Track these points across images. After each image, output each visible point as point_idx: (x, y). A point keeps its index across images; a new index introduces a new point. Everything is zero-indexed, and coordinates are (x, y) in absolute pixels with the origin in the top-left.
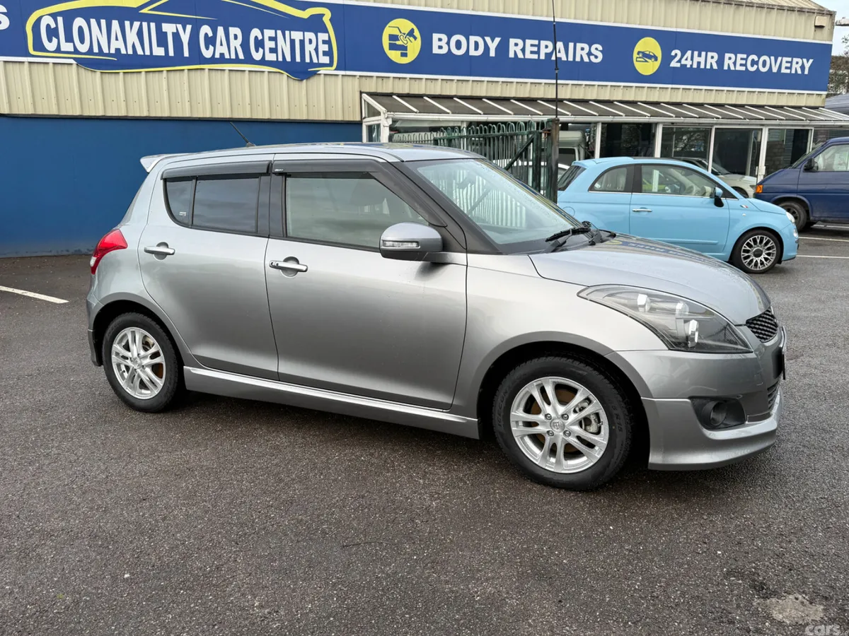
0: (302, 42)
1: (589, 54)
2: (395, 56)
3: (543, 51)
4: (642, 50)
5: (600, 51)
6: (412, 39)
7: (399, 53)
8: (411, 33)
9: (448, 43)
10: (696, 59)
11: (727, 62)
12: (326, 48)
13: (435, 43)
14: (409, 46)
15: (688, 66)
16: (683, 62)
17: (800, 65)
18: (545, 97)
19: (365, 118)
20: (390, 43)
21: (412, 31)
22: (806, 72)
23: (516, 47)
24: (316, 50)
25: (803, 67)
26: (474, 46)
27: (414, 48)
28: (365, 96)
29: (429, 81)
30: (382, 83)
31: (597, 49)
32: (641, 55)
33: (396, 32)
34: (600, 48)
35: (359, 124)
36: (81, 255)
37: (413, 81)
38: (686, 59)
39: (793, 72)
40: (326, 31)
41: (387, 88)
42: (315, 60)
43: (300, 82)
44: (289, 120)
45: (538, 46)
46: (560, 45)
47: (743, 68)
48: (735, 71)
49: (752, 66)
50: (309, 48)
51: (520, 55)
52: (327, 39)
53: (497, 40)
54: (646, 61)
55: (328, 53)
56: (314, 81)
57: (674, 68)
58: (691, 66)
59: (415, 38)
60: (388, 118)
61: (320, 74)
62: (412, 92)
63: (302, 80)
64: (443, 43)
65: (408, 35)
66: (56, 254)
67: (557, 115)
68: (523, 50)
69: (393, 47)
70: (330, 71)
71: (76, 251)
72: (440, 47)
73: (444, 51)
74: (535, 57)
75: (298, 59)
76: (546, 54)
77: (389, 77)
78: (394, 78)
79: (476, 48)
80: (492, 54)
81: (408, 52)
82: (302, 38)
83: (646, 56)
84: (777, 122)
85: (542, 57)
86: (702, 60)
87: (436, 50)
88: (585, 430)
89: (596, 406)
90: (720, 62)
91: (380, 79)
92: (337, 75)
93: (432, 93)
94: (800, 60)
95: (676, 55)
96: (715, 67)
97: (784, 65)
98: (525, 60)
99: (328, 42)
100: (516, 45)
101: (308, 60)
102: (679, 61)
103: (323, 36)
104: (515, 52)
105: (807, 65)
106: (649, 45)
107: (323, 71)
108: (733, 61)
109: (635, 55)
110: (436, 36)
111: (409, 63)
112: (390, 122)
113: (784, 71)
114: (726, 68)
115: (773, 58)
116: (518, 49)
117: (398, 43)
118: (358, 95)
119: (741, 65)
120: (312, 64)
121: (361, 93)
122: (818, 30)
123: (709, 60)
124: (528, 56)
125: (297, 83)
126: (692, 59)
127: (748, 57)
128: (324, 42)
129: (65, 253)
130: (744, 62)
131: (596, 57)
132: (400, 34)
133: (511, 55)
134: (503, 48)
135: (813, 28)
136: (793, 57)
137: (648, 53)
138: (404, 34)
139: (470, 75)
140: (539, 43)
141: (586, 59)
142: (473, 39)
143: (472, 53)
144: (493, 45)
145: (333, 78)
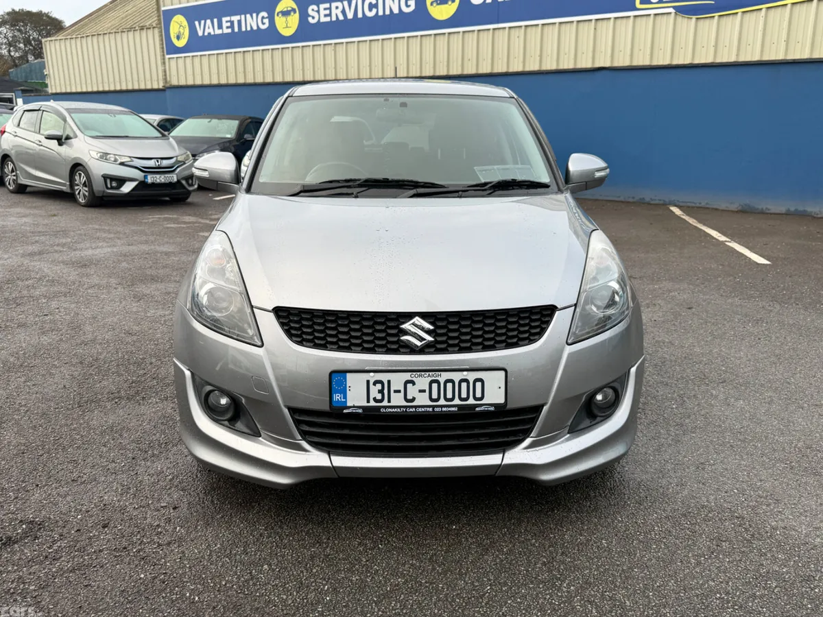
36: (644, 203)
66: (623, 200)
71: (640, 199)
129: (631, 200)
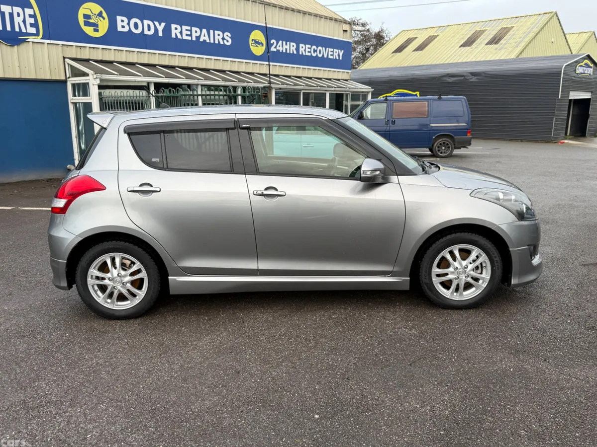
0: (11, 15)
1: (223, 39)
2: (89, 31)
3: (194, 35)
4: (254, 39)
5: (230, 37)
6: (101, 18)
7: (92, 29)
8: (100, 14)
9: (128, 24)
10: (285, 47)
11: (301, 49)
12: (32, 21)
13: (119, 24)
14: (100, 24)
15: (281, 51)
16: (278, 48)
17: (336, 54)
18: (198, 67)
19: (69, 78)
20: (84, 21)
21: (101, 13)
22: (341, 58)
23: (176, 30)
24: (24, 21)
25: (339, 55)
26: (148, 27)
27: (104, 26)
28: (67, 60)
29: (117, 52)
30: (81, 51)
31: (227, 35)
32: (254, 42)
33: (89, 13)
34: (230, 35)
35: (65, 82)
37: (105, 50)
38: (279, 46)
39: (334, 58)
40: (31, 7)
41: (85, 54)
42: (24, 30)
43: (12, 48)
44: (4, 78)
45: (191, 31)
46: (204, 31)
47: (309, 54)
48: (306, 55)
49: (314, 53)
50: (18, 20)
51: (179, 37)
52: (33, 14)
53: (163, 24)
54: (257, 46)
55: (35, 25)
56: (23, 46)
57: (273, 52)
58: (282, 51)
59: (104, 19)
60: (96, 78)
61: (28, 42)
62: (104, 59)
63: (13, 46)
64: (125, 24)
65: (98, 15)
67: (270, 84)
68: (181, 33)
69: (87, 24)
70: (38, 39)
72: (123, 27)
73: (126, 29)
74: (189, 38)
75: (9, 28)
76: (196, 37)
77: (85, 47)
78: (90, 47)
79: (149, 29)
80: (160, 34)
81: (100, 28)
82: (11, 11)
83: (257, 43)
84: (333, 89)
85: (194, 39)
86: (288, 47)
87: (120, 29)
88: (476, 272)
89: (484, 258)
90: (297, 49)
91: (79, 48)
92: (43, 43)
93: (120, 60)
94: (337, 50)
95: (273, 43)
96: (295, 52)
97: (330, 53)
98: (182, 40)
99: (33, 16)
100: (176, 29)
101: (17, 30)
102: (275, 47)
103: (29, 11)
104: (176, 34)
105: (341, 54)
106: (257, 35)
107: (31, 39)
108: (305, 50)
109: (251, 42)
110: (119, 18)
111: (101, 37)
112: (98, 81)
113: (330, 57)
114: (301, 53)
115: (324, 48)
116: (178, 32)
117: (90, 21)
118: (62, 59)
119: (309, 52)
120: (21, 33)
121: (64, 58)
122: (345, 33)
123: (292, 48)
124: (185, 37)
125: (9, 47)
126: (282, 46)
127: (311, 47)
128: (30, 16)
130: (309, 50)
131: (228, 41)
132: (92, 15)
133: (174, 36)
134: (167, 30)
135: (342, 31)
136: (334, 49)
137: (257, 40)
138: (95, 14)
139: (146, 49)
140: (191, 29)
141: (222, 43)
142: (146, 22)
143: (146, 32)
144: (161, 28)
145: (39, 45)
